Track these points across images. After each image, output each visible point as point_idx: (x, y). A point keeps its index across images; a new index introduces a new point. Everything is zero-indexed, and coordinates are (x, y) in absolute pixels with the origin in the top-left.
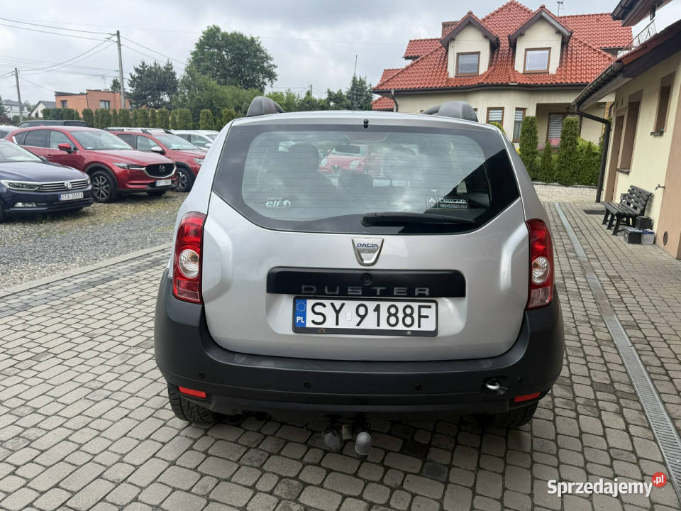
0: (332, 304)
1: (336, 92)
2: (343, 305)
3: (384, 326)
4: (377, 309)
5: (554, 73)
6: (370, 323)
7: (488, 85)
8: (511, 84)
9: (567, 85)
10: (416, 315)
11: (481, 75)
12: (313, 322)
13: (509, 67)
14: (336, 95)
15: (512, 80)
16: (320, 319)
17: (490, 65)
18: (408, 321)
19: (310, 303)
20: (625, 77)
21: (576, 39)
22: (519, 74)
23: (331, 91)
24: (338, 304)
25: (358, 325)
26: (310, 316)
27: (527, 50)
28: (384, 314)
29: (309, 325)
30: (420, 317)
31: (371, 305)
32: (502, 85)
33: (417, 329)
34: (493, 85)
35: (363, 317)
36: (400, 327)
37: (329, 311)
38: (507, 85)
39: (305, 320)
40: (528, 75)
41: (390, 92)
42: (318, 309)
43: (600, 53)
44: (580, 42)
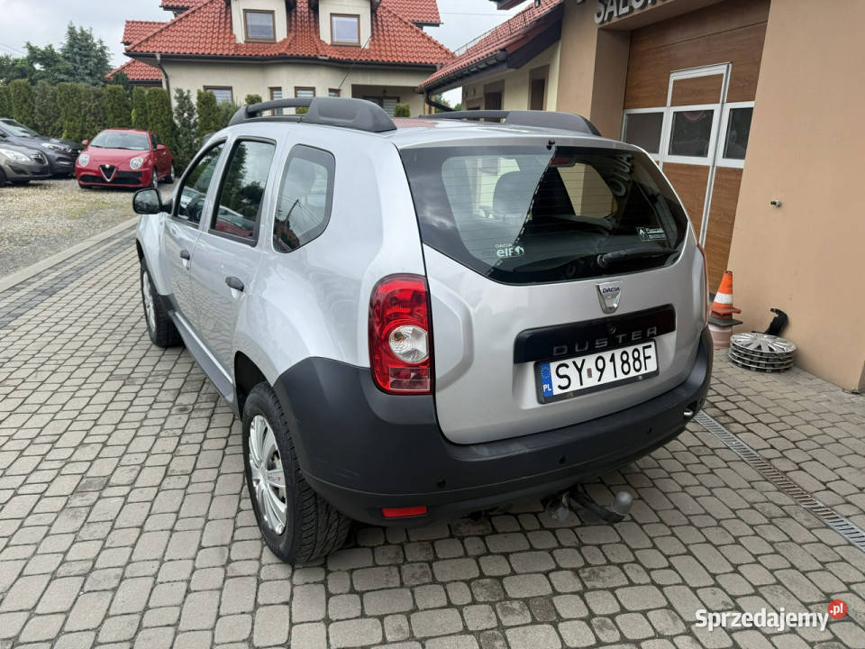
0: (574, 363)
1: (43, 49)
2: (584, 361)
3: (621, 376)
4: (612, 359)
5: (367, 47)
6: (608, 377)
7: (292, 57)
8: (320, 58)
9: (383, 64)
10: (642, 358)
11: (281, 43)
12: (560, 387)
13: (313, 35)
14: (44, 53)
15: (321, 52)
16: (564, 382)
17: (289, 31)
18: (637, 366)
19: (553, 366)
20: (510, 67)
21: (384, 8)
22: (326, 45)
23: (33, 45)
24: (579, 361)
25: (599, 380)
26: (556, 381)
27: (332, 15)
28: (618, 362)
29: (557, 391)
30: (645, 358)
31: (607, 355)
32: (309, 58)
33: (645, 372)
34: (298, 57)
35: (602, 371)
36: (633, 373)
37: (571, 371)
38: (316, 58)
39: (551, 387)
40: (338, 48)
41: (155, 57)
42: (563, 371)
43: (412, 27)
44: (390, 12)
